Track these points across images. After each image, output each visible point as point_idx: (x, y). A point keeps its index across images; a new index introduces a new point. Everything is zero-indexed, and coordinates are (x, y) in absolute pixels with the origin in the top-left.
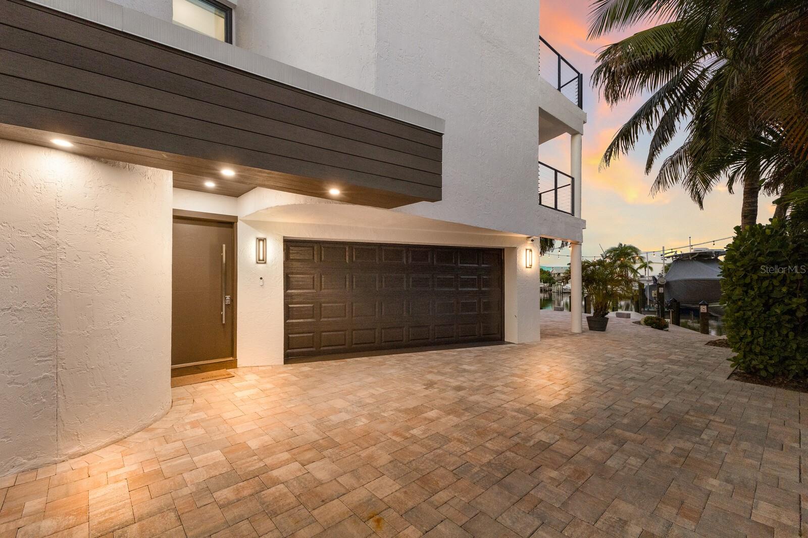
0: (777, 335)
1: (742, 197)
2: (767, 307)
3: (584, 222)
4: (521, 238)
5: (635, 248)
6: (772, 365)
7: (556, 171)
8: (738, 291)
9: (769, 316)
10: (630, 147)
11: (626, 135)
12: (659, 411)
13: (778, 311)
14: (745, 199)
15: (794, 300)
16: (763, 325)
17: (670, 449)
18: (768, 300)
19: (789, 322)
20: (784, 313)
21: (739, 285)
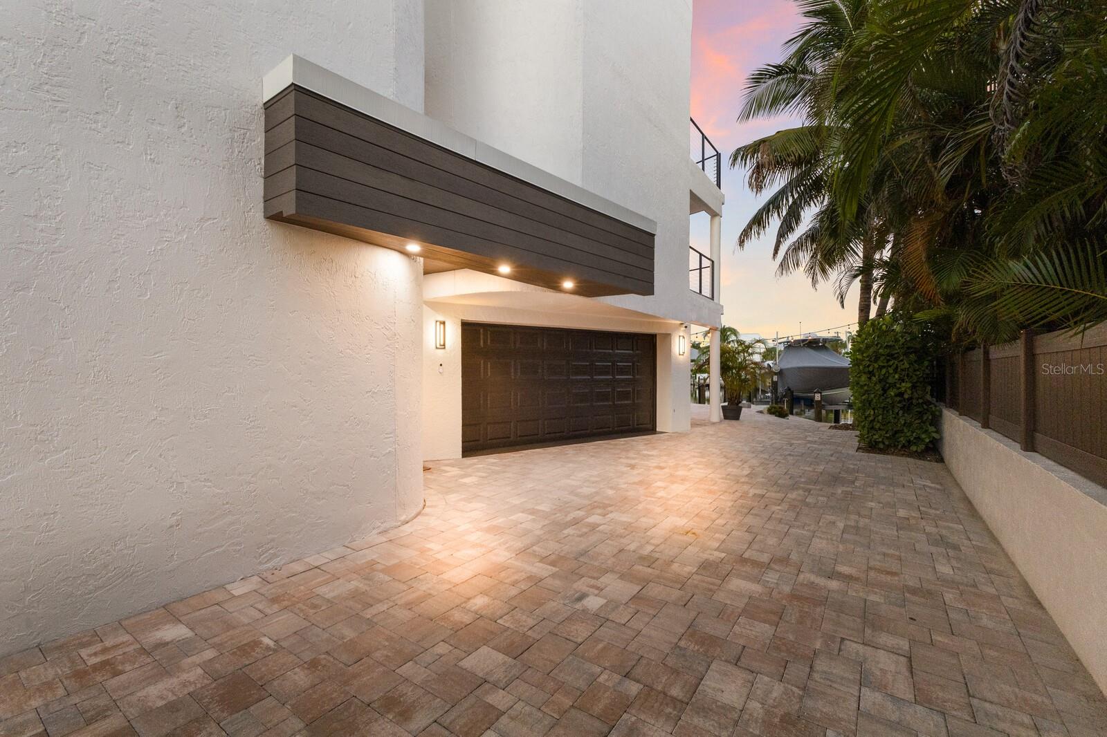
0: (891, 413)
1: (859, 292)
2: (885, 390)
3: (722, 307)
4: (675, 324)
5: (735, 330)
6: (887, 438)
7: (701, 255)
8: (864, 378)
9: (886, 398)
10: (762, 232)
11: (758, 221)
12: (821, 473)
13: (892, 394)
14: (862, 294)
15: (903, 384)
16: (883, 405)
17: (839, 491)
18: (885, 385)
19: (900, 402)
20: (896, 395)
21: (864, 373)
